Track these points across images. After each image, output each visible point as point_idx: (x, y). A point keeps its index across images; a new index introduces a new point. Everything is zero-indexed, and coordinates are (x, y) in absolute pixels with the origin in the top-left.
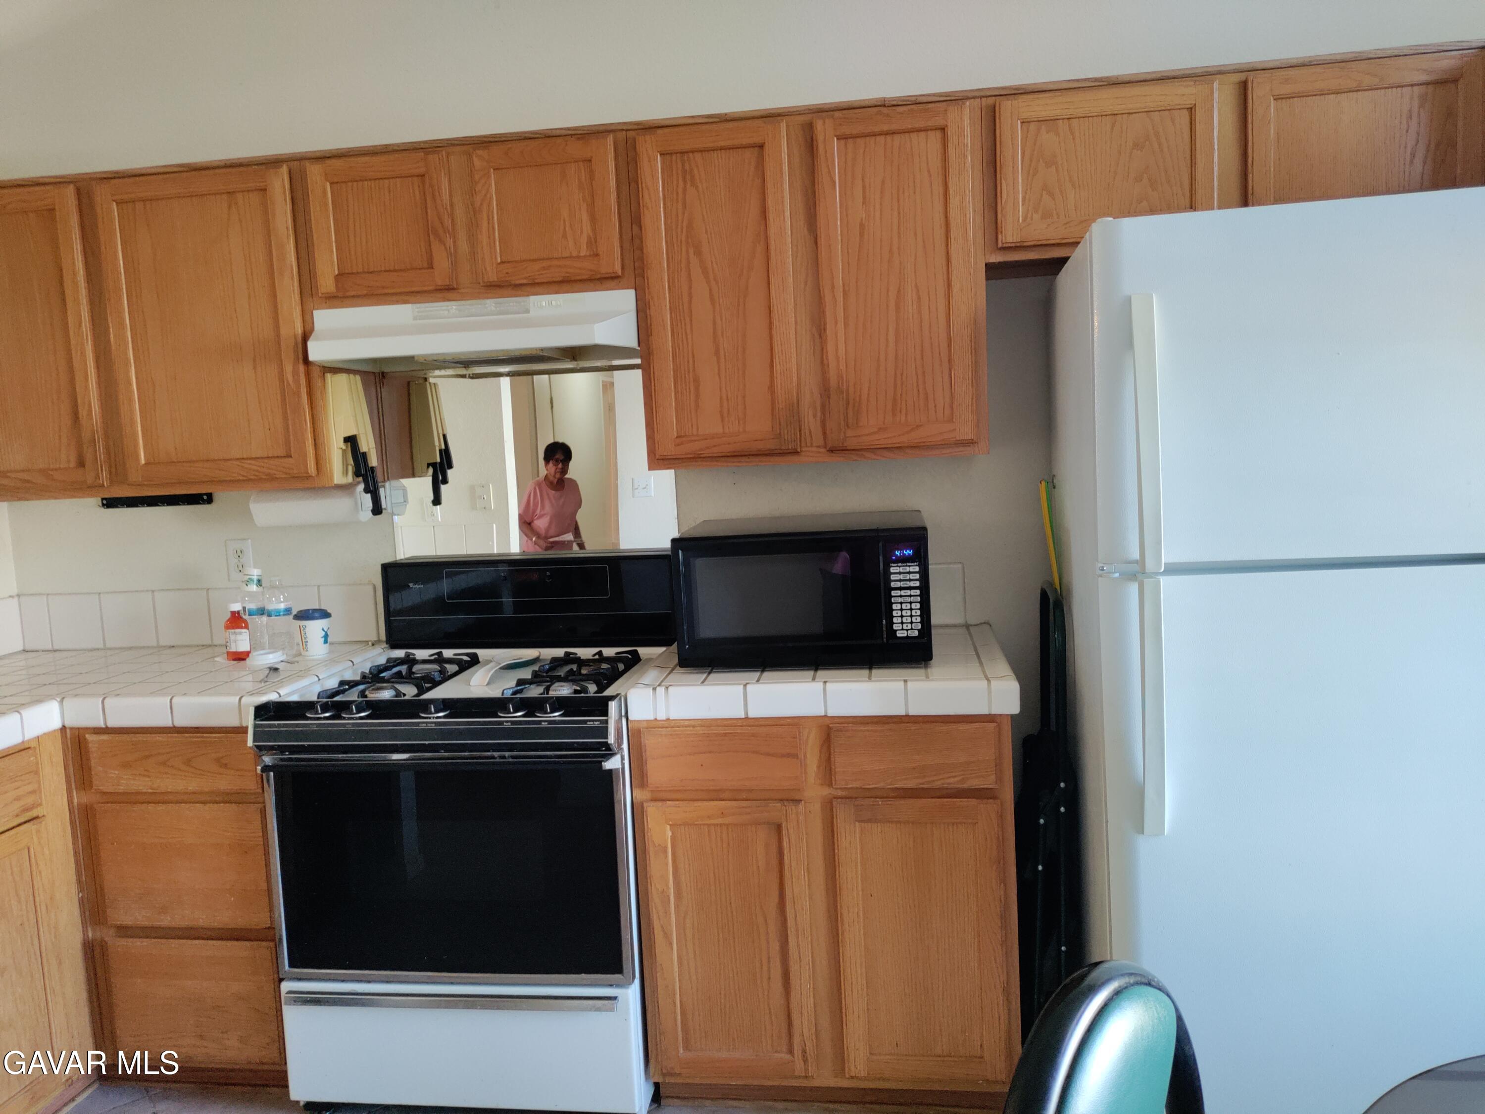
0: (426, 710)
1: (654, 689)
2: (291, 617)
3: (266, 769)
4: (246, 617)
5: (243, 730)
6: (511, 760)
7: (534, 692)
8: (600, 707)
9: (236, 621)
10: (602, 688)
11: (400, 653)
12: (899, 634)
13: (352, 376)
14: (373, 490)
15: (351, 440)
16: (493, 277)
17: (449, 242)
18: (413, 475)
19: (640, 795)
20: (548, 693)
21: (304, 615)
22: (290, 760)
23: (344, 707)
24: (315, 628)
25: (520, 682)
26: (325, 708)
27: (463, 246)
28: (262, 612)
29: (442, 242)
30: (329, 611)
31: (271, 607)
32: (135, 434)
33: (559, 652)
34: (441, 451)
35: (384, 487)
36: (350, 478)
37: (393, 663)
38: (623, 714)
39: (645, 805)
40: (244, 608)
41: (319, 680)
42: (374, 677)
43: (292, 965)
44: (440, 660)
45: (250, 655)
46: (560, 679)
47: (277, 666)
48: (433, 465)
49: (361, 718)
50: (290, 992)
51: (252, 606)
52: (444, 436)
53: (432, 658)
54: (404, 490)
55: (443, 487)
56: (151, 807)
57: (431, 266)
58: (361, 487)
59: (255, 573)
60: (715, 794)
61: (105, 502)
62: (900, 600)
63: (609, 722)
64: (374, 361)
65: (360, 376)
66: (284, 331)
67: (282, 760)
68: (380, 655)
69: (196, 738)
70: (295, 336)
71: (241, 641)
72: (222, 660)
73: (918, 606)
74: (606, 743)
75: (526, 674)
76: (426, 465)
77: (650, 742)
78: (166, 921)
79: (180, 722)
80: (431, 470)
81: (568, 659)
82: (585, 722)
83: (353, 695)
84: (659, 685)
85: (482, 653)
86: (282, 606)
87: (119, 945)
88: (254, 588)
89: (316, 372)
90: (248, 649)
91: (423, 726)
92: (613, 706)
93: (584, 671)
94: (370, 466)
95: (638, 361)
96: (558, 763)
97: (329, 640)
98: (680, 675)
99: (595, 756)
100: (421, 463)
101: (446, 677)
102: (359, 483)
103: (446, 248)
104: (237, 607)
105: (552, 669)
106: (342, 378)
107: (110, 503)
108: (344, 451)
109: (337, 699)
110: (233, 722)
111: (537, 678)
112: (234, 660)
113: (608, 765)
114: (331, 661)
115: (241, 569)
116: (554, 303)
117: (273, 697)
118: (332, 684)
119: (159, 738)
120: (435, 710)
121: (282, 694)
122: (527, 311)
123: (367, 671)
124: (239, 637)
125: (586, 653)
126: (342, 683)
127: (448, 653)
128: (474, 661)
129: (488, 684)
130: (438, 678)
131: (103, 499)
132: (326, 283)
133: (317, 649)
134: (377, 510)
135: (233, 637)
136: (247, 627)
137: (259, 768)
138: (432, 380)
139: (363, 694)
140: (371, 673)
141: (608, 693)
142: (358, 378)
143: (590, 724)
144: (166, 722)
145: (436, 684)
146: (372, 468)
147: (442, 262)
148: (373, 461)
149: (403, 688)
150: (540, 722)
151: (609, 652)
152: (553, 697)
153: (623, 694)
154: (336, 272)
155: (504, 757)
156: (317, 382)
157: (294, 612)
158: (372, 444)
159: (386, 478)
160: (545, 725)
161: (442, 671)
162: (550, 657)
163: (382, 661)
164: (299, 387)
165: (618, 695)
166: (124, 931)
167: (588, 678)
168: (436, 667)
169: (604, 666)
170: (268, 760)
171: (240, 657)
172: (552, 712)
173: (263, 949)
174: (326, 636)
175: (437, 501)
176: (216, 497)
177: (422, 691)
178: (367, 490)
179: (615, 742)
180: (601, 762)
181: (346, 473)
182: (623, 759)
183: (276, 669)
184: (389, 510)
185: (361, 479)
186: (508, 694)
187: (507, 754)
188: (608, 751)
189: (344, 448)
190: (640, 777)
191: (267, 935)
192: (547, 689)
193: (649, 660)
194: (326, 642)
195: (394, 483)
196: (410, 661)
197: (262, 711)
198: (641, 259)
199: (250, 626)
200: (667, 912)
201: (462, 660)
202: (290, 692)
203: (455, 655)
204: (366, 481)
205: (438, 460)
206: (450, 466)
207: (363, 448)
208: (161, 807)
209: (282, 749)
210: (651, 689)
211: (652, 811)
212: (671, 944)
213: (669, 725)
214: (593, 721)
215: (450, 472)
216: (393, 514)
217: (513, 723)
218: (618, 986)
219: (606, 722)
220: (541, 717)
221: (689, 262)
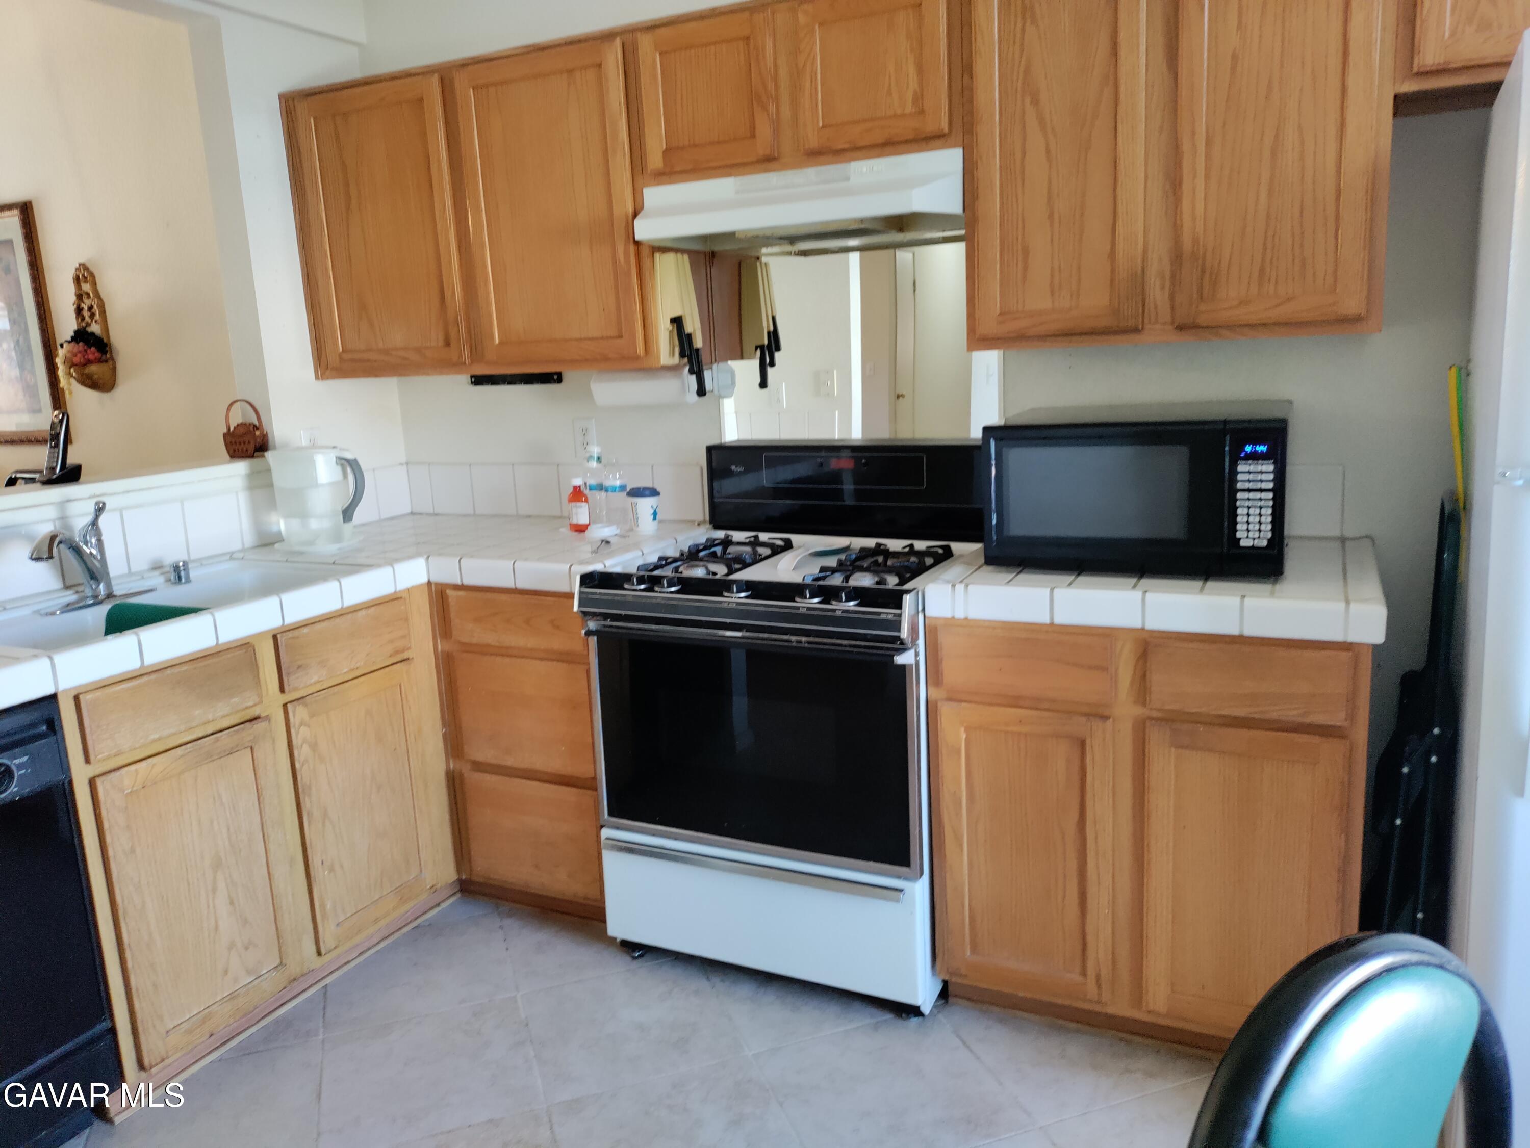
0: (730, 590)
1: (954, 586)
2: (626, 493)
3: (589, 633)
4: (587, 492)
5: (570, 596)
6: (806, 645)
7: (836, 580)
8: (894, 600)
9: (577, 495)
10: (903, 582)
11: (720, 534)
12: (1243, 543)
13: (679, 255)
14: (698, 372)
15: (677, 321)
16: (813, 142)
17: (772, 108)
18: (742, 357)
19: (935, 694)
20: (847, 582)
21: (637, 493)
22: (611, 626)
23: (657, 581)
24: (645, 505)
25: (823, 569)
26: (641, 580)
27: (786, 111)
28: (600, 487)
29: (765, 108)
30: (658, 490)
31: (608, 483)
32: (490, 315)
33: (870, 543)
34: (769, 333)
35: (711, 368)
36: (676, 360)
37: (711, 543)
38: (920, 608)
39: (939, 704)
40: (586, 484)
41: (643, 554)
42: (692, 555)
43: (611, 814)
44: (755, 543)
45: (589, 528)
46: (862, 569)
47: (609, 540)
48: (762, 347)
49: (672, 593)
50: (607, 839)
51: (592, 482)
52: (774, 318)
53: (747, 541)
54: (732, 374)
55: (770, 371)
56: (498, 659)
57: (753, 136)
58: (687, 368)
59: (595, 450)
60: (1015, 701)
61: (473, 380)
62: (1247, 503)
63: (903, 615)
64: (705, 238)
65: (688, 254)
66: (617, 211)
67: (605, 626)
68: (702, 534)
69: (534, 599)
70: (627, 216)
71: (581, 514)
72: (565, 531)
73: (1270, 511)
74: (899, 637)
75: (832, 562)
76: (754, 348)
77: (946, 641)
78: (509, 761)
79: (522, 584)
80: (759, 352)
81: (879, 550)
82: (879, 614)
83: (668, 572)
84: (961, 582)
85: (795, 538)
86: (618, 483)
87: (474, 778)
88: (594, 464)
89: (645, 252)
90: (587, 522)
91: (725, 605)
92: (907, 600)
93: (889, 563)
94: (695, 347)
95: (962, 232)
96: (852, 652)
97: (657, 517)
98: (988, 572)
99: (888, 649)
100: (749, 345)
101: (757, 559)
102: (685, 365)
103: (768, 115)
104: (578, 482)
105: (858, 559)
106: (670, 257)
107: (478, 381)
108: (671, 332)
109: (656, 573)
110: (563, 588)
111: (841, 567)
112: (576, 531)
113: (900, 659)
114: (658, 537)
115: (585, 445)
116: (875, 168)
117: (598, 567)
118: (653, 559)
119: (504, 597)
120: (737, 590)
121: (607, 565)
122: (848, 179)
123: (687, 550)
124: (579, 510)
125: (895, 545)
126: (660, 559)
127: (764, 537)
128: (788, 546)
129: (793, 569)
130: (748, 560)
131: (472, 377)
132: (655, 160)
133: (647, 525)
134: (701, 391)
135: (574, 510)
136: (586, 501)
137: (583, 632)
138: (764, 259)
139: (676, 570)
140: (689, 550)
141: (906, 587)
142: (686, 257)
143: (883, 616)
144: (509, 583)
145: (745, 565)
146: (697, 350)
147: (764, 130)
148: (698, 343)
149: (713, 567)
150: (834, 611)
151: (921, 545)
152: (850, 587)
153: (920, 589)
154: (664, 147)
155: (800, 642)
156: (646, 262)
157: (628, 490)
158: (698, 325)
159: (713, 360)
160: (838, 613)
161: (755, 552)
162: (859, 547)
163: (703, 540)
164: (629, 270)
165: (914, 589)
166: (479, 767)
167: (891, 571)
168: (748, 549)
169: (913, 559)
170: (592, 625)
171: (581, 529)
172: (847, 600)
173: (586, 796)
174: (655, 514)
175: (763, 384)
176: (566, 376)
177: (731, 571)
178: (691, 372)
179: (908, 635)
180: (893, 656)
181: (672, 354)
182: (917, 654)
183: (608, 542)
184: (716, 392)
185: (686, 360)
186: (809, 581)
187: (804, 639)
188: (902, 647)
189: (671, 328)
190: (935, 676)
191: (590, 785)
192: (847, 579)
193: (961, 556)
194: (655, 519)
195: (722, 365)
196: (727, 543)
197: (588, 580)
198: (971, 113)
199: (589, 501)
200: (958, 814)
201: (774, 544)
202: (613, 564)
203: (769, 539)
204: (690, 362)
205: (766, 342)
206: (778, 348)
207: (688, 329)
208: (507, 660)
209: (605, 616)
210: (950, 585)
211: (947, 712)
212: (961, 846)
213: (967, 625)
214: (887, 613)
215: (777, 355)
216: (720, 397)
217: (809, 609)
218: (906, 879)
219: (900, 615)
220: (835, 605)
221: (1024, 113)
